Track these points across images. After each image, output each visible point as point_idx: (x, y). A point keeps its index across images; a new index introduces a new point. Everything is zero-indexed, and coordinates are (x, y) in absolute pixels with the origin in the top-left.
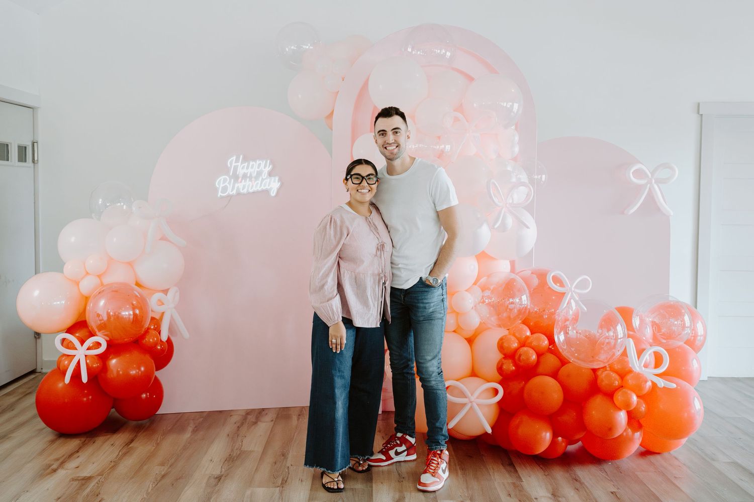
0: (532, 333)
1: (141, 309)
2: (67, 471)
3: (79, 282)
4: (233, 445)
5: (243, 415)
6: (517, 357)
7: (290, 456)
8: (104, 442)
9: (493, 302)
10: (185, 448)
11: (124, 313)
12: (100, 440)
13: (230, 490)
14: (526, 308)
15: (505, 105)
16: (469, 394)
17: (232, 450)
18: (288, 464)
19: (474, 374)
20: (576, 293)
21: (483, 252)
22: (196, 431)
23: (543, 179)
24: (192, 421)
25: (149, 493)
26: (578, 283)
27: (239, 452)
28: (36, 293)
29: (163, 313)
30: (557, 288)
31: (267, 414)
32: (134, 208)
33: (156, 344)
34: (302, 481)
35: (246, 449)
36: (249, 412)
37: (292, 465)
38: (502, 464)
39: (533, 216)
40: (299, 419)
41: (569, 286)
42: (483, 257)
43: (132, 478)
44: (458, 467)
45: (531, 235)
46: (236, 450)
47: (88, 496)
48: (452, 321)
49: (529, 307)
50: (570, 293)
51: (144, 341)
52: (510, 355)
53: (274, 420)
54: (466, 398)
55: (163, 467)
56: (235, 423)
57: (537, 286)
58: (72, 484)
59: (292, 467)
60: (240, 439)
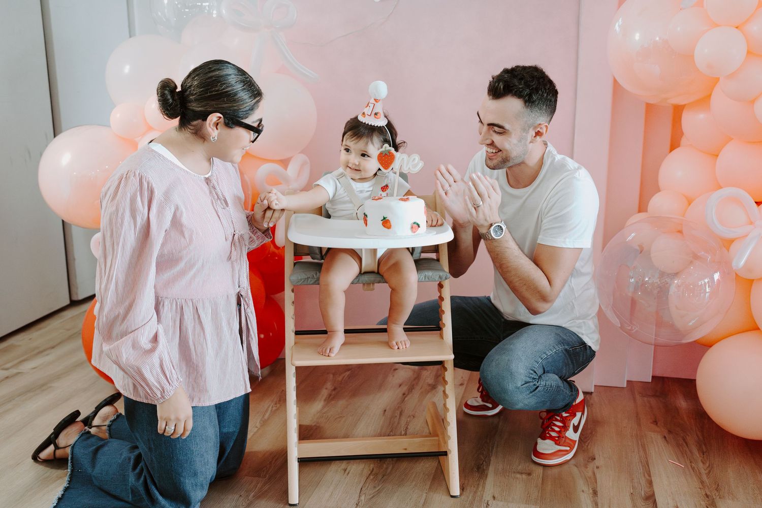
18: (487, 496)
22: (331, 398)
24: (331, 376)
28: (66, 159)
37: (494, 498)
53: (466, 383)
56: (400, 385)
59: (494, 501)
60: (403, 421)
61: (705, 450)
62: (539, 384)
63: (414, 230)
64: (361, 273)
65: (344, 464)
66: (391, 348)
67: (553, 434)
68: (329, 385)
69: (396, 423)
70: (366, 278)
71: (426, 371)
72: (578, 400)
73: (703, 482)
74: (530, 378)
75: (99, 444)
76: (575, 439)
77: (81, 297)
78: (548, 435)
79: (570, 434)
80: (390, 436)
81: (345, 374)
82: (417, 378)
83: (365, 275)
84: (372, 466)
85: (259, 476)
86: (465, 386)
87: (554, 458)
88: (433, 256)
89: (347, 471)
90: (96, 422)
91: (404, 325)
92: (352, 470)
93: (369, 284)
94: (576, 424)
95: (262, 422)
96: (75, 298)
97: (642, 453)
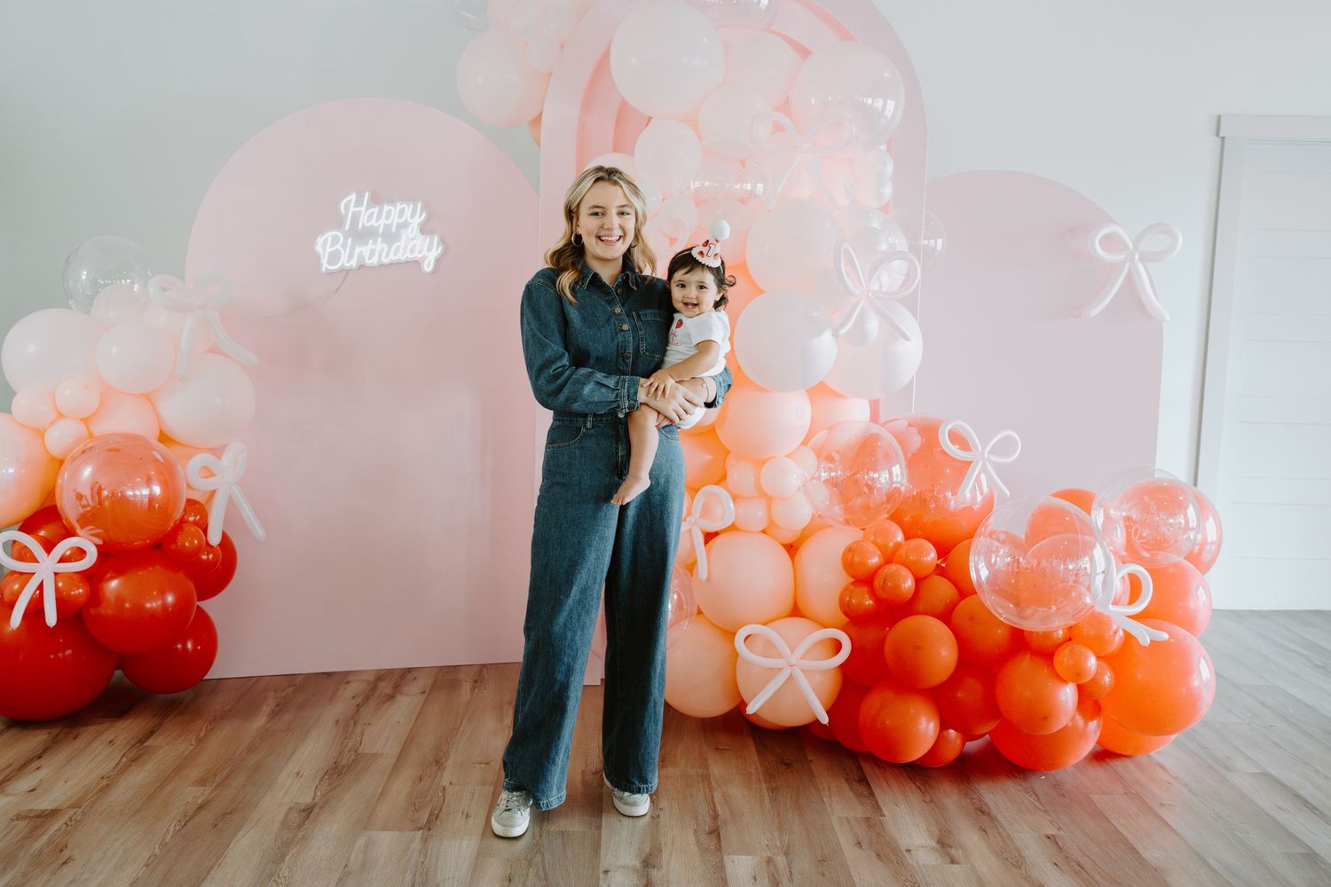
0: (907, 537)
1: (165, 485)
2: (9, 798)
3: (45, 431)
4: (343, 742)
5: (369, 682)
6: (877, 583)
7: (450, 763)
8: (95, 738)
9: (837, 477)
10: (251, 749)
11: (130, 493)
12: (87, 733)
13: (326, 837)
14: (897, 490)
15: (870, 101)
16: (785, 649)
17: (341, 752)
18: (445, 782)
19: (796, 612)
20: (991, 462)
21: (822, 384)
22: (274, 714)
23: (939, 247)
24: (272, 693)
25: (166, 844)
26: (994, 445)
27: (353, 757)
29: (213, 493)
30: (954, 450)
31: (415, 678)
32: (152, 290)
33: (198, 551)
34: (467, 816)
35: (366, 751)
36: (382, 676)
37: (451, 783)
38: (847, 780)
39: (915, 317)
40: (474, 688)
41: (980, 449)
42: (820, 392)
43: (138, 811)
44: (764, 785)
45: (911, 352)
46: (349, 751)
47: (41, 851)
48: (760, 514)
49: (903, 489)
50: (981, 463)
51: (173, 547)
52: (866, 580)
53: (427, 691)
54: (782, 658)
55: (203, 788)
56: (354, 698)
57: (919, 449)
58: (14, 827)
59: (452, 787)
60: (358, 730)
68: (271, 701)
69: (351, 731)
71: (384, 683)
81: (288, 690)
82: (374, 688)
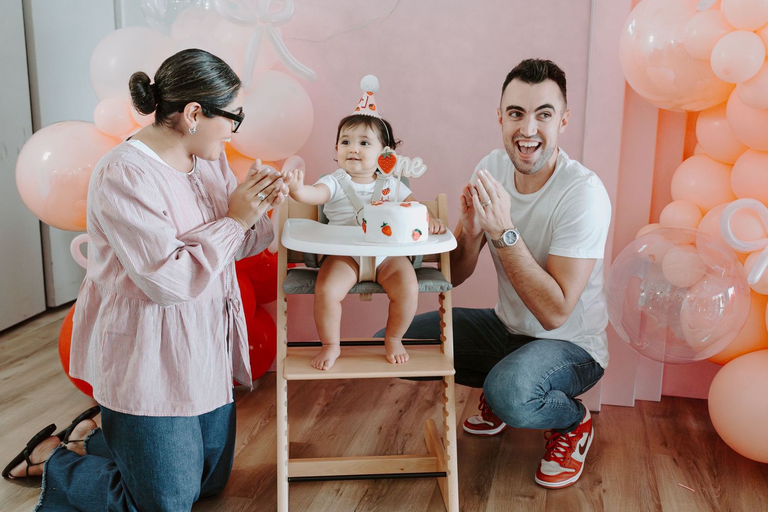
5: (411, 387)
22: (323, 415)
28: (46, 156)
56: (397, 402)
60: (400, 440)
61: (716, 474)
62: (546, 400)
63: (415, 237)
64: (359, 283)
65: (336, 485)
66: (389, 361)
67: (559, 455)
68: (321, 401)
69: (392, 442)
70: (363, 287)
71: (424, 387)
72: (585, 420)
73: (714, 507)
74: (536, 394)
75: (76, 461)
76: (581, 461)
77: (58, 303)
78: (552, 456)
79: (576, 455)
80: (386, 455)
81: (338, 389)
82: (415, 393)
83: (362, 283)
84: (366, 487)
85: (246, 496)
86: (465, 404)
87: (559, 480)
88: (434, 265)
89: (340, 492)
90: (73, 436)
91: (403, 338)
92: (345, 491)
93: (366, 294)
94: (582, 446)
95: (249, 439)
96: (51, 305)
97: (650, 476)
